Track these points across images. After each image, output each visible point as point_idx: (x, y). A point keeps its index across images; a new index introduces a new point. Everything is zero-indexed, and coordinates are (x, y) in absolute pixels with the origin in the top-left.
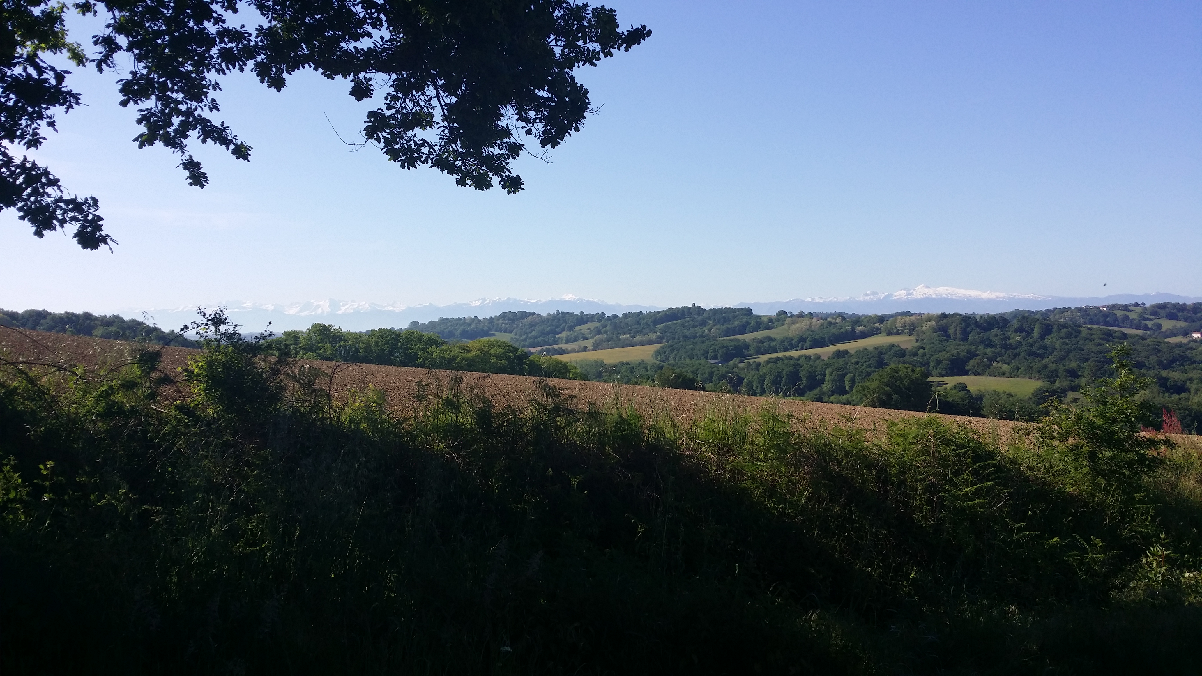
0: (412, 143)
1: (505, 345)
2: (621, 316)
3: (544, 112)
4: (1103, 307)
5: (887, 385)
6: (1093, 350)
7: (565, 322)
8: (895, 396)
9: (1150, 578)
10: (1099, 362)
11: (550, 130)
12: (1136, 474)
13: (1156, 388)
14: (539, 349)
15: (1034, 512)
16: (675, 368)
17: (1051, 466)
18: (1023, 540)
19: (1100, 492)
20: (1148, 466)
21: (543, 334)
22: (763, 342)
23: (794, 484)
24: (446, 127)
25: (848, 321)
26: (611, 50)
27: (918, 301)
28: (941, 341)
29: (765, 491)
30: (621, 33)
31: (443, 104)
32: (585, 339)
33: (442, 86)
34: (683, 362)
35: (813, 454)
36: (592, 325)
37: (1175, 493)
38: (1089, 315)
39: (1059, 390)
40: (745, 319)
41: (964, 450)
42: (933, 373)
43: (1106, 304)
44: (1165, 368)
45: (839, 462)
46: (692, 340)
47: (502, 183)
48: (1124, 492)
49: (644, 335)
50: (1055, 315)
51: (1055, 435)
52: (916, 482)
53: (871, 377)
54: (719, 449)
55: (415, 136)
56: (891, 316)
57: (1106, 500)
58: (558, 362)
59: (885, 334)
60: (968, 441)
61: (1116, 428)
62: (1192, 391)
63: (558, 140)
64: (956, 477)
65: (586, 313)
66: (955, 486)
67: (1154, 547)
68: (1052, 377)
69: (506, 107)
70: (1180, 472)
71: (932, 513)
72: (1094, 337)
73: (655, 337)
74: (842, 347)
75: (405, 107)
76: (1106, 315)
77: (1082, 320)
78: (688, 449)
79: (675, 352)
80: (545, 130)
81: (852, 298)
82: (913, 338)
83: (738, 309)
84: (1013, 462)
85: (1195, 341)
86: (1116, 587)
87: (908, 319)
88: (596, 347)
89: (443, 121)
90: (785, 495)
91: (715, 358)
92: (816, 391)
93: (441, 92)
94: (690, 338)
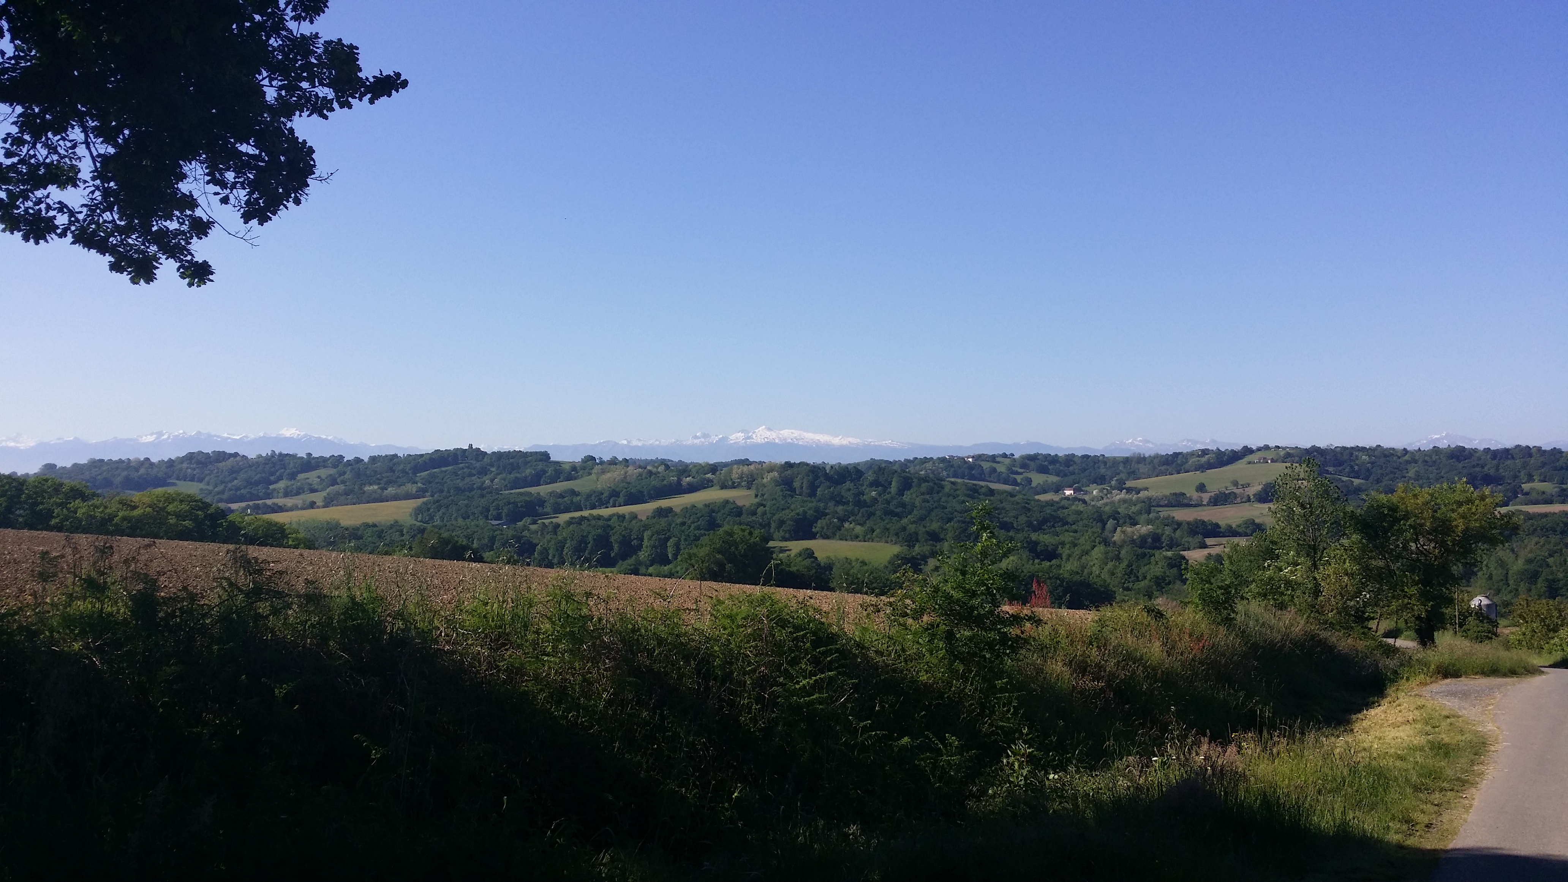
0: (43, 206)
1: (190, 499)
2: (366, 460)
3: (248, 175)
4: (968, 457)
5: (719, 553)
6: (958, 509)
7: (284, 467)
8: (728, 566)
9: (1011, 782)
10: (964, 522)
11: (257, 199)
12: (998, 656)
13: (1025, 554)
14: (243, 504)
15: (882, 707)
16: (442, 531)
17: (903, 650)
18: (868, 742)
19: (958, 680)
20: (1011, 647)
21: (249, 483)
22: (564, 497)
23: (591, 684)
24: (97, 188)
25: (672, 471)
26: (350, 99)
27: (757, 446)
28: (785, 497)
29: (551, 695)
30: (364, 78)
31: (95, 153)
32: (313, 491)
33: (94, 129)
34: (454, 522)
35: (617, 645)
36: (323, 473)
37: (1041, 679)
38: (952, 466)
39: (919, 557)
40: (540, 466)
41: (802, 633)
42: (775, 537)
43: (972, 455)
44: (1035, 529)
45: (650, 652)
46: (467, 493)
47: (182, 270)
48: (984, 679)
49: (400, 486)
50: (915, 466)
51: (908, 611)
52: (744, 674)
53: (700, 542)
54: (491, 641)
55: (48, 196)
56: (726, 465)
57: (965, 688)
58: (270, 524)
59: (718, 487)
60: (808, 621)
61: (976, 602)
62: (1064, 557)
63: (268, 214)
64: (792, 666)
65: (315, 455)
66: (791, 678)
67: (1016, 745)
68: (911, 540)
69: (191, 164)
70: (1047, 653)
71: (763, 713)
72: (958, 492)
73: (414, 490)
74: (664, 503)
75: (34, 156)
76: (971, 467)
77: (945, 473)
78: (448, 642)
79: (443, 510)
80: (249, 199)
81: (678, 441)
82: (752, 492)
83: (531, 453)
84: (860, 645)
85: (1067, 498)
86: (972, 795)
87: (745, 469)
88: (329, 502)
89: (94, 179)
90: (578, 699)
91: (498, 517)
92: (631, 561)
93: (91, 135)
94: (464, 491)
